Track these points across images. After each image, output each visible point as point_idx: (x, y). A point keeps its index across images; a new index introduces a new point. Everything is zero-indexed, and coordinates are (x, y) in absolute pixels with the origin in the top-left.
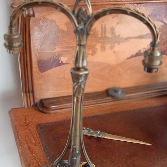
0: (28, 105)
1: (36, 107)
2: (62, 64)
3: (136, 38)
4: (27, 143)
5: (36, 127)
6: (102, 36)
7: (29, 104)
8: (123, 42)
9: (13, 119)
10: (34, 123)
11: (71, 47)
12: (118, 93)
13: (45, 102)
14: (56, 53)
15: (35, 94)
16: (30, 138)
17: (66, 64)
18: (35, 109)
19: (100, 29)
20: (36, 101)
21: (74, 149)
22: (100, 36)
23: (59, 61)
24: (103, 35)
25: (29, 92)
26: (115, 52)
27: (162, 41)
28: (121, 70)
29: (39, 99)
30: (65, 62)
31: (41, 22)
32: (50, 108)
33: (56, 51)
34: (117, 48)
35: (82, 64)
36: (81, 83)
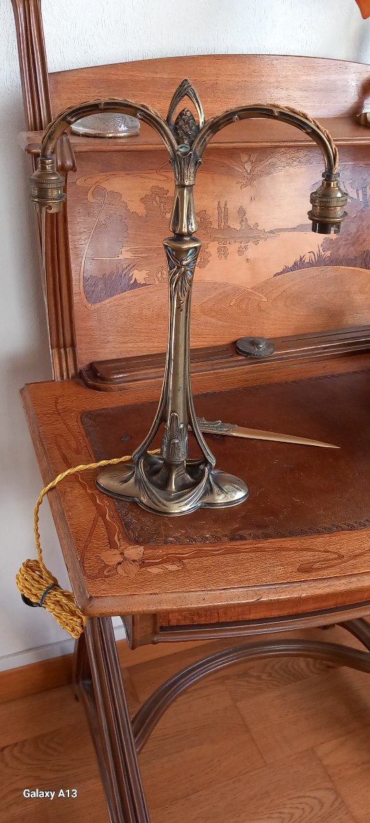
0: (62, 376)
1: (80, 380)
2: (136, 285)
3: (294, 229)
4: (59, 448)
5: (79, 416)
6: (220, 226)
7: (65, 373)
8: (266, 238)
9: (30, 403)
10: (74, 410)
11: (155, 249)
12: (259, 348)
13: (99, 368)
14: (122, 262)
15: (78, 351)
16: (65, 440)
17: (145, 285)
18: (78, 384)
19: (216, 212)
20: (80, 366)
21: (174, 419)
22: (215, 225)
23: (130, 279)
24: (223, 224)
25: (65, 347)
26: (248, 260)
27: (350, 238)
28: (265, 299)
29: (88, 363)
30: (143, 282)
31: (90, 196)
32: (111, 380)
33: (122, 259)
34: (252, 251)
35: (188, 228)
36: (185, 269)
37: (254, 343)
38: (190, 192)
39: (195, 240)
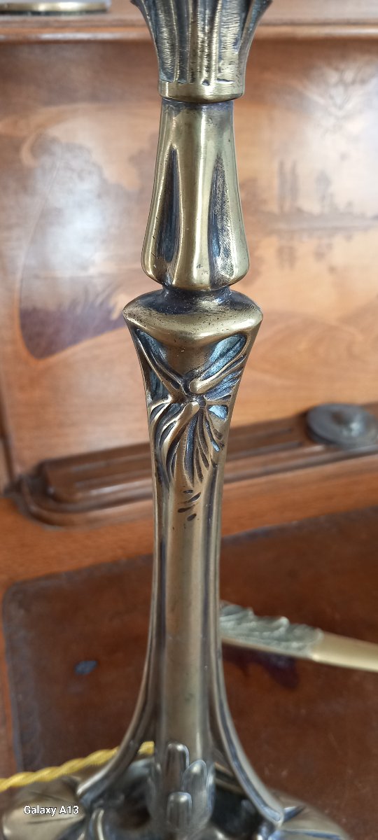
5: (1, 598)
6: (281, 207)
8: (366, 229)
12: (350, 430)
13: (53, 475)
14: (95, 282)
18: (14, 506)
19: (276, 182)
20: (19, 470)
21: (177, 758)
22: (274, 207)
23: (110, 312)
24: (288, 203)
26: (332, 270)
28: (360, 337)
29: (35, 463)
32: (74, 503)
35: (212, 265)
36: (203, 403)
37: (340, 417)
38: (222, 125)
39: (239, 305)
